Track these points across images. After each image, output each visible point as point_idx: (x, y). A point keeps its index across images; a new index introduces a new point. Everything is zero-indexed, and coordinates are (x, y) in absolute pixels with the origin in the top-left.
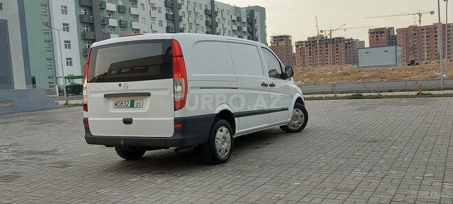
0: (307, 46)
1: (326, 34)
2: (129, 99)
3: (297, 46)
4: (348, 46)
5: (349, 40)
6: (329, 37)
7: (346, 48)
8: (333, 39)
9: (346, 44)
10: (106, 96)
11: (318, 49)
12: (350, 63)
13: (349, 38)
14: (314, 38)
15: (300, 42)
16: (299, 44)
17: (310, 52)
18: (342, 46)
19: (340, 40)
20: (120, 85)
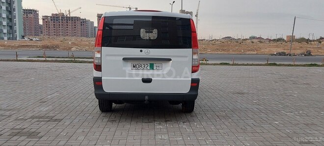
0: (52, 20)
1: (66, 13)
2: (149, 63)
3: (43, 19)
4: (83, 24)
5: (83, 20)
6: (68, 16)
7: (81, 25)
8: (72, 18)
9: (81, 22)
10: (124, 59)
11: (60, 24)
12: (84, 36)
13: (84, 18)
14: (56, 15)
15: (46, 16)
16: (45, 18)
17: (54, 25)
18: (78, 24)
19: (77, 19)
20: (141, 51)
